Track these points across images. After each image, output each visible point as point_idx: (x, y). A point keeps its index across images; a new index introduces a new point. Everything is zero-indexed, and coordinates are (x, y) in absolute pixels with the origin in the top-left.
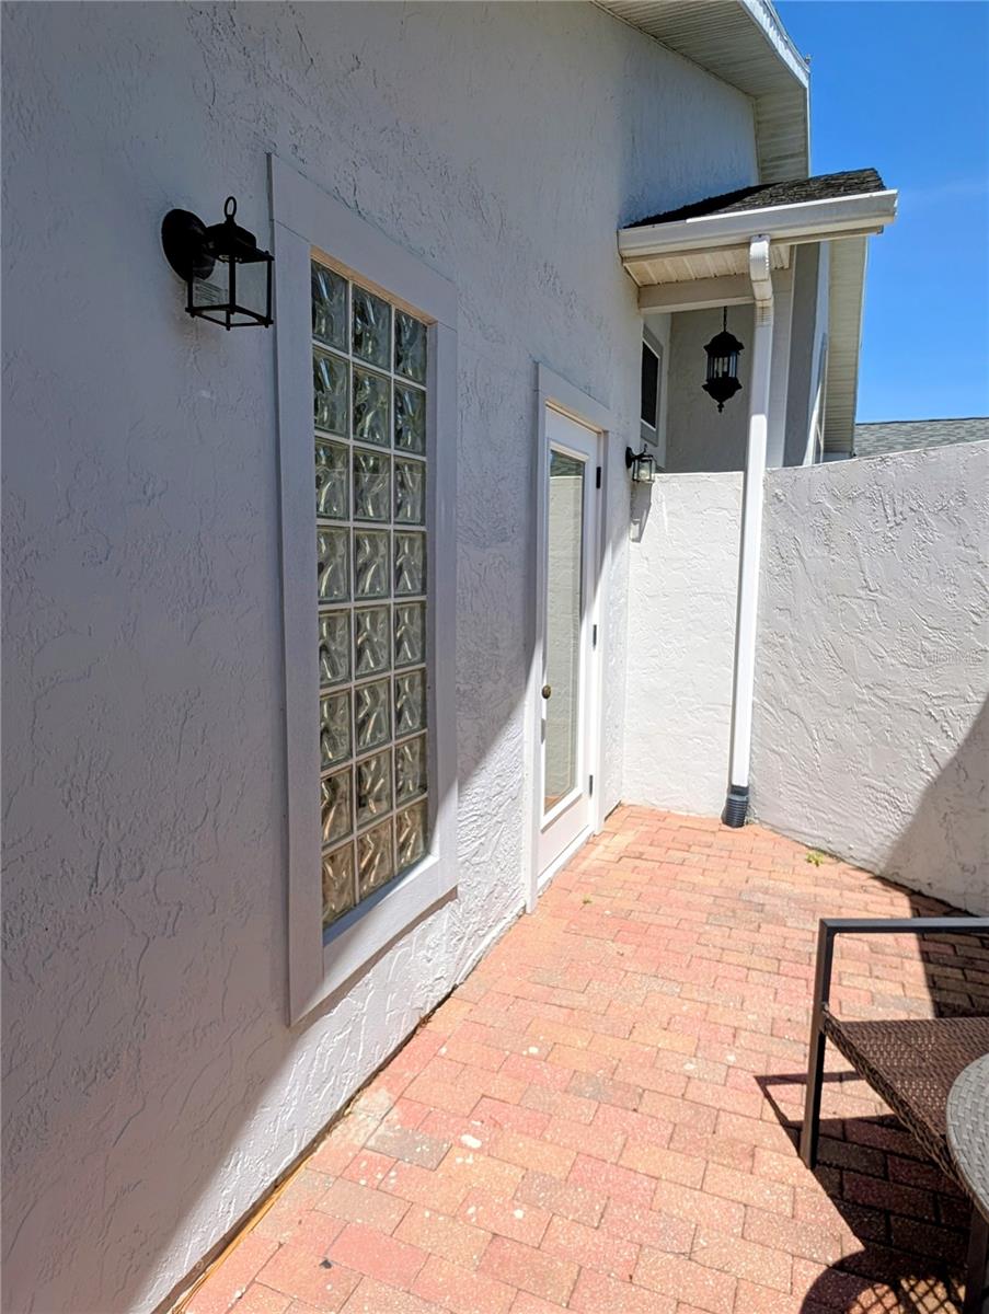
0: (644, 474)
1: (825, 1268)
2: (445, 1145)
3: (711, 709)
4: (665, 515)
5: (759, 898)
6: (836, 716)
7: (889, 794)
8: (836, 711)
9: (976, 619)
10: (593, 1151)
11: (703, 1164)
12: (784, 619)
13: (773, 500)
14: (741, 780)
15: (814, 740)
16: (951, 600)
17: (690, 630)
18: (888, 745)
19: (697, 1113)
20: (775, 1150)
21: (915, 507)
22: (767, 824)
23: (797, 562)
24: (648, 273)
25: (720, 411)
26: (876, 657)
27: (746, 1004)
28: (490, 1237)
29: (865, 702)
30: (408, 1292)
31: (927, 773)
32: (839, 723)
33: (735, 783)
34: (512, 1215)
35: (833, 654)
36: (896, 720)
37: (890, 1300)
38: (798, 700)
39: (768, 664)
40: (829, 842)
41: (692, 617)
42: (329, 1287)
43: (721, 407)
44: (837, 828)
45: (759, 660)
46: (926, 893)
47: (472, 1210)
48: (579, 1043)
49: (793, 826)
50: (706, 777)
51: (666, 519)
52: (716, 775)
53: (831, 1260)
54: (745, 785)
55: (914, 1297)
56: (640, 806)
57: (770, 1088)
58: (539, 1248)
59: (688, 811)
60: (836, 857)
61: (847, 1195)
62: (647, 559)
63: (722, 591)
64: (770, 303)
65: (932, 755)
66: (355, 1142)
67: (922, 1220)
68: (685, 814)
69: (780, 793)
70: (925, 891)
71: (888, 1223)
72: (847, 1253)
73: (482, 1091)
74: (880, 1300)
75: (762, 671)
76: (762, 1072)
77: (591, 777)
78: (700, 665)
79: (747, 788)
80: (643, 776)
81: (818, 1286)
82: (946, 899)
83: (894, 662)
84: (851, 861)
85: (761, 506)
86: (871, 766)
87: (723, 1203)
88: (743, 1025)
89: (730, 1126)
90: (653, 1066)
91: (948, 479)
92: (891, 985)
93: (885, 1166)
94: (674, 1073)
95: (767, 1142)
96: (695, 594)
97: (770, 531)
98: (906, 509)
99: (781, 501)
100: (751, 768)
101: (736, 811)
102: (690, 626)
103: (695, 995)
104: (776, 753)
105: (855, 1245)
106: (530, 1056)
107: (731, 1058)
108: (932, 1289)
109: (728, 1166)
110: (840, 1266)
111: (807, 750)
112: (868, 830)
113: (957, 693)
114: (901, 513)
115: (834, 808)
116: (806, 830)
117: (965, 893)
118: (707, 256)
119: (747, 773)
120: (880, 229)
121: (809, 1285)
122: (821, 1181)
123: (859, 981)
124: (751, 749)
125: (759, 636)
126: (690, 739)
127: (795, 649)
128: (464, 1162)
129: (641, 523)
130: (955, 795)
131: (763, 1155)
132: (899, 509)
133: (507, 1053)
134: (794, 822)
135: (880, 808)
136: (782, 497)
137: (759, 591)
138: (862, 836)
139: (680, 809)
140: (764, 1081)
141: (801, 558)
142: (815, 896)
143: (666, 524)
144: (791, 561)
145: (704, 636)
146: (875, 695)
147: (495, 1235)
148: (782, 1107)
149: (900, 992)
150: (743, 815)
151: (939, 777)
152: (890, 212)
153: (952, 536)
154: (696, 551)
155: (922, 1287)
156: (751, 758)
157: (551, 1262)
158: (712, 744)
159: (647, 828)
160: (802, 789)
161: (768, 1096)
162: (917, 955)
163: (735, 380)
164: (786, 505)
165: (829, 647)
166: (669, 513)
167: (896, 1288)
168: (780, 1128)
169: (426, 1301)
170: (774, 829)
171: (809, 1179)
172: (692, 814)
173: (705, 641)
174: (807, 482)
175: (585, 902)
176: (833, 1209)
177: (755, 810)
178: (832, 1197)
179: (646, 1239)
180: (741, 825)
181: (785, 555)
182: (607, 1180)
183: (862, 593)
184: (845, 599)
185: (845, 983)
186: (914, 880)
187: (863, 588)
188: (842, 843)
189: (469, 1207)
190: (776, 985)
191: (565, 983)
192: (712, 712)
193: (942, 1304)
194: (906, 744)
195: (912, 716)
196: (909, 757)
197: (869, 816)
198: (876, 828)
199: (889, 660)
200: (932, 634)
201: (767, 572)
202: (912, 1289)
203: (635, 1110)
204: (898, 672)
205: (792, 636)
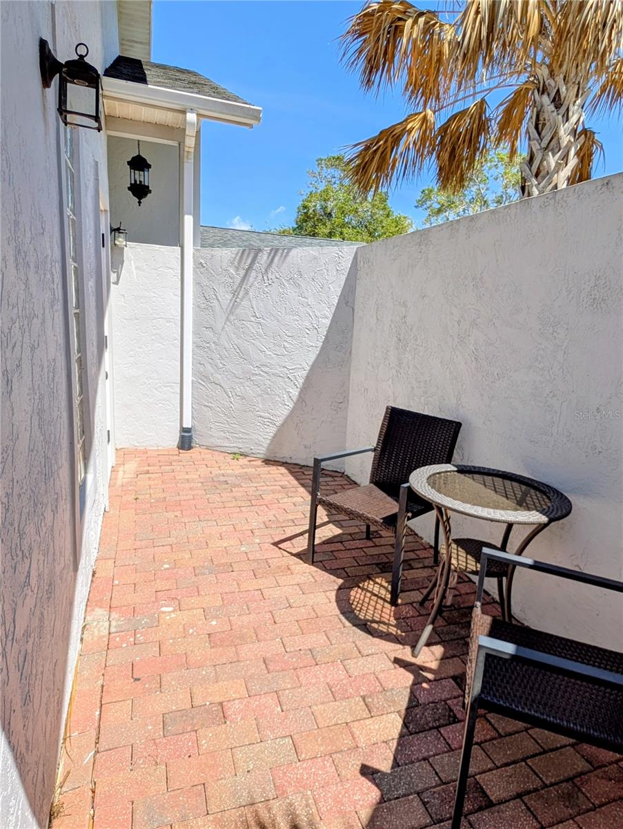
0: (121, 241)
1: (335, 591)
2: (156, 615)
3: (168, 386)
4: (133, 269)
5: (222, 479)
6: (241, 383)
7: (270, 419)
8: (241, 380)
9: (308, 331)
10: (227, 591)
11: (274, 579)
12: (209, 333)
13: (199, 265)
14: (187, 424)
15: (229, 397)
16: (296, 323)
17: (153, 340)
18: (269, 394)
19: (258, 563)
20: (296, 564)
21: (278, 277)
22: (203, 445)
23: (215, 301)
24: (115, 109)
25: (140, 205)
26: (261, 351)
27: (249, 520)
28: (207, 636)
29: (257, 375)
30: (187, 669)
31: (288, 406)
32: (243, 386)
33: (184, 426)
34: (211, 625)
35: (238, 351)
36: (272, 382)
37: (360, 591)
38: (219, 377)
39: (200, 358)
40: (240, 448)
41: (154, 332)
42: (147, 686)
43: (140, 203)
44: (244, 441)
45: (195, 357)
46: (289, 462)
47: (191, 631)
48: (186, 557)
49: (221, 444)
50: (167, 426)
51: (134, 272)
52: (173, 424)
53: (336, 587)
54: (190, 427)
55: (366, 587)
56: (127, 448)
57: (279, 546)
58: (232, 630)
59: (158, 447)
60: (244, 455)
61: (328, 568)
62: (123, 296)
63: (172, 317)
64: (192, 150)
65: (290, 397)
66: (102, 634)
67: (354, 566)
68: (156, 448)
69: (211, 428)
70: (289, 461)
71: (345, 571)
72: (339, 584)
73: (154, 590)
74: (357, 592)
75: (197, 363)
76: (272, 542)
77: (109, 431)
78: (161, 361)
79: (191, 429)
80: (128, 430)
81: (337, 596)
82: (298, 462)
83: (270, 353)
84: (252, 455)
85: (192, 269)
86: (261, 406)
87: (290, 587)
88: (253, 527)
89: (273, 563)
90: (227, 553)
91: (293, 264)
92: (298, 499)
93: (334, 556)
94: (238, 553)
95: (291, 563)
96: (155, 319)
97: (197, 283)
98: (273, 277)
99: (204, 267)
100: (193, 417)
101: (186, 442)
102: (153, 337)
103: (225, 523)
104: (208, 406)
105: (340, 581)
106: (166, 569)
107: (258, 541)
108: (369, 583)
109: (283, 575)
110: (340, 588)
111: (225, 403)
112: (260, 438)
113: (300, 367)
114: (271, 279)
115: (243, 431)
116: (226, 445)
117: (307, 458)
118: (157, 111)
119: (191, 420)
120: (250, 126)
121: (334, 597)
122: (317, 568)
123: (286, 500)
124: (192, 407)
125: (194, 343)
126: (157, 405)
127: (216, 349)
128: (171, 618)
129: (118, 272)
130: (301, 414)
131: (292, 567)
132: (270, 277)
133: (153, 572)
134: (219, 442)
135: (266, 426)
136: (205, 265)
137: (193, 317)
138: (258, 442)
139: (152, 446)
140: (276, 544)
141: (218, 300)
142: (246, 473)
143: (135, 274)
144: (212, 301)
145: (162, 343)
146: (261, 370)
147: (209, 634)
148: (288, 550)
149: (302, 500)
150: (190, 442)
151: (294, 407)
152: (258, 119)
153: (296, 292)
154: (154, 293)
155: (366, 584)
156: (192, 412)
157: (241, 631)
158: (169, 406)
159: (140, 459)
160: (224, 424)
161: (280, 548)
162: (299, 486)
163: (148, 187)
164: (207, 269)
165: (236, 347)
166: (136, 268)
167: (359, 587)
168: (292, 557)
169: (199, 668)
170: (208, 448)
171: (313, 568)
172: (159, 448)
173: (163, 347)
174: (219, 258)
175: (136, 499)
176: (327, 574)
177: (196, 440)
178: (323, 570)
179: (271, 609)
180: (190, 448)
181: (208, 298)
182: (241, 598)
183: (253, 319)
184: (244, 322)
185: (281, 502)
186: (284, 457)
187: (253, 316)
188: (246, 447)
189: (189, 630)
190: (255, 510)
191: (157, 536)
192: (169, 388)
193: (374, 586)
194: (278, 393)
195: (280, 379)
196: (279, 399)
197: (261, 431)
198: (264, 437)
199: (268, 353)
200: (289, 339)
201: (197, 306)
202: (364, 585)
203: (232, 571)
204: (272, 358)
205: (214, 342)
